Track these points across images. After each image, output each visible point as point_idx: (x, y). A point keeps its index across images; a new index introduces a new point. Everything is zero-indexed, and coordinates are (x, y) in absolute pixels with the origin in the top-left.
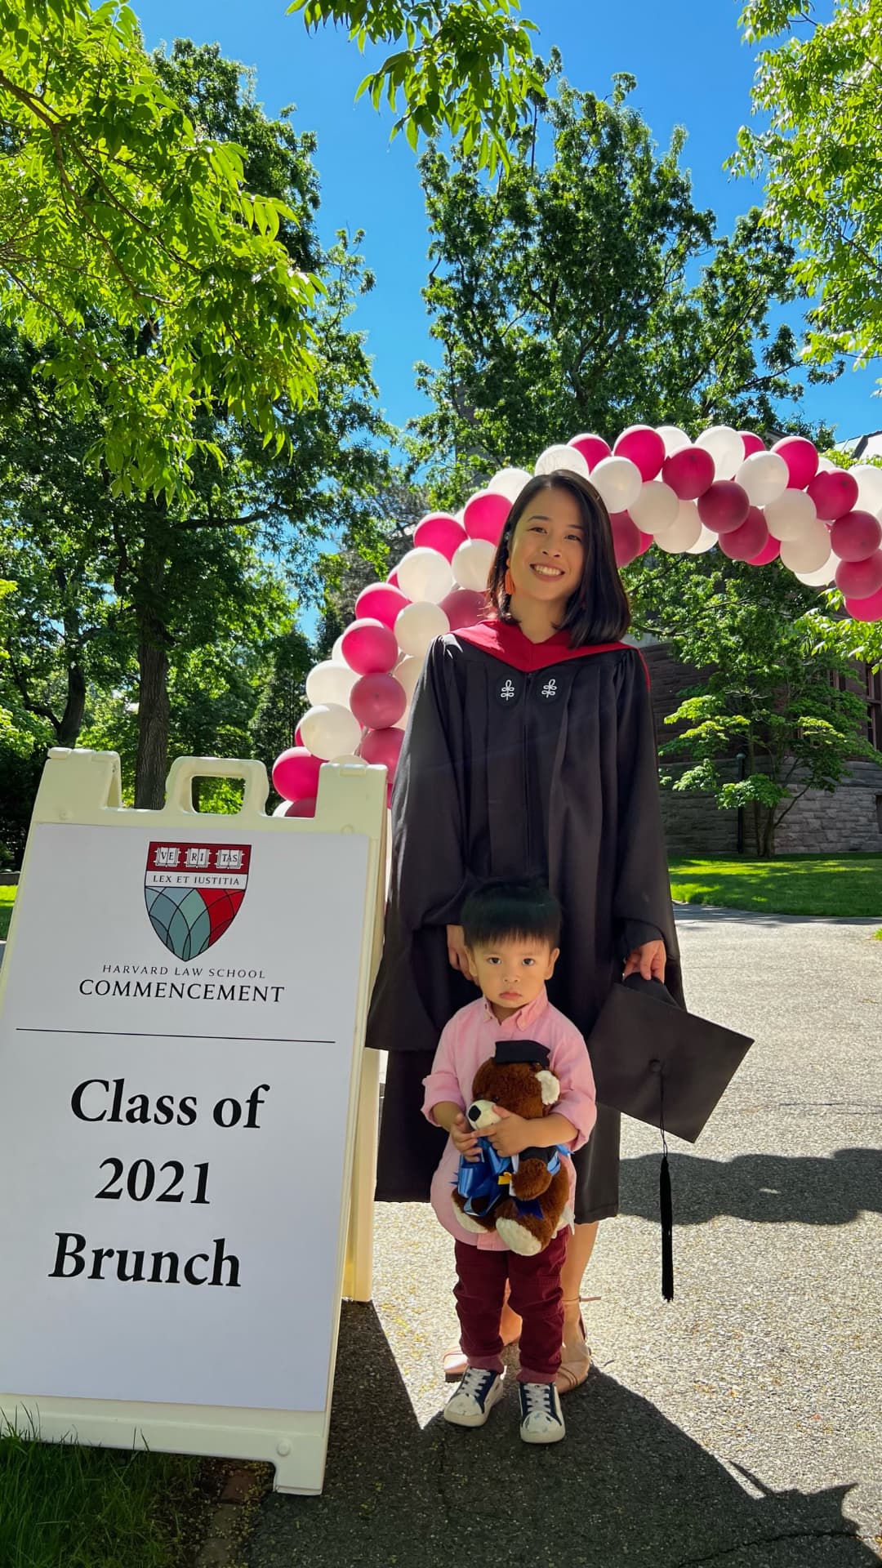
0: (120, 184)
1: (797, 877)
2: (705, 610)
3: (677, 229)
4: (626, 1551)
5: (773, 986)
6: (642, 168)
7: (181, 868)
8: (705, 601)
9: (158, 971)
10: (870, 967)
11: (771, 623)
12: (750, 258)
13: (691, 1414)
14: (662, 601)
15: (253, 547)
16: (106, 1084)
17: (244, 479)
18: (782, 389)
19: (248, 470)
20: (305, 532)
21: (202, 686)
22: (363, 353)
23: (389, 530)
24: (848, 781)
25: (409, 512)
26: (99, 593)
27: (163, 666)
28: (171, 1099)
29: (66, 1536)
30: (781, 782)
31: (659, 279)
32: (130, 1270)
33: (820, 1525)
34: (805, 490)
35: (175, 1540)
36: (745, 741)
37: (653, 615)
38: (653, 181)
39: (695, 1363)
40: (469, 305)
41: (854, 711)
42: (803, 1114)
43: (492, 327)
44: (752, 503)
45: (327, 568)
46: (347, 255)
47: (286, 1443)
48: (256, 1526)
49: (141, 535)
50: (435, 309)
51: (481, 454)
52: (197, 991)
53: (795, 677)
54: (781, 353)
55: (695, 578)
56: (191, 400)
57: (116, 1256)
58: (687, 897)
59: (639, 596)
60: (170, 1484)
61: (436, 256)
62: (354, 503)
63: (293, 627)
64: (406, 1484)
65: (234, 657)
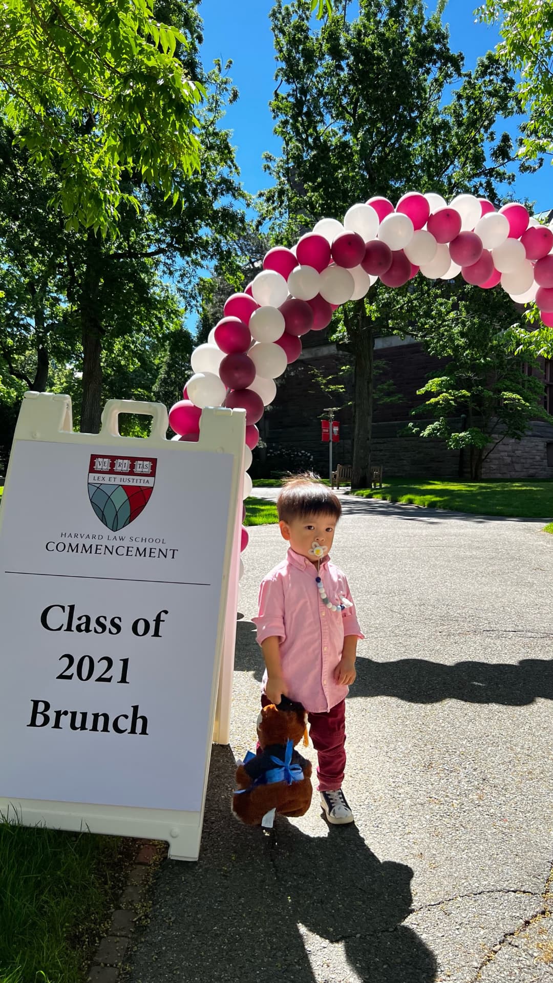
0: (72, 14)
1: (495, 493)
2: (446, 321)
3: (438, 65)
4: (387, 899)
5: (480, 559)
6: (417, 21)
7: (112, 471)
8: (447, 315)
9: (97, 537)
10: (540, 548)
11: (487, 331)
12: (485, 86)
13: (428, 817)
14: (418, 315)
15: (156, 272)
16: (63, 608)
17: (151, 227)
18: (501, 176)
19: (154, 221)
20: (190, 263)
21: (123, 363)
22: (230, 145)
23: (244, 263)
24: (530, 433)
25: (257, 252)
26: (57, 300)
27: (98, 350)
28: (105, 618)
29: (38, 884)
30: (487, 433)
31: (426, 99)
32: (78, 723)
33: (507, 886)
34: (519, 239)
35: (107, 887)
36: (466, 407)
37: (412, 324)
38: (424, 31)
39: (430, 787)
40: (300, 114)
41: (536, 389)
42: (498, 637)
43: (315, 129)
44: (484, 247)
45: (204, 288)
46: (220, 76)
47: (176, 830)
48: (157, 879)
49: (84, 262)
50: (278, 116)
51: (306, 215)
52: (122, 551)
53: (501, 366)
54: (503, 152)
55: (440, 300)
56: (118, 166)
57: (70, 715)
58: (426, 503)
59: (404, 311)
60: (103, 853)
61: (280, 78)
62: (222, 244)
63: (181, 327)
64: (250, 855)
65: (144, 344)
